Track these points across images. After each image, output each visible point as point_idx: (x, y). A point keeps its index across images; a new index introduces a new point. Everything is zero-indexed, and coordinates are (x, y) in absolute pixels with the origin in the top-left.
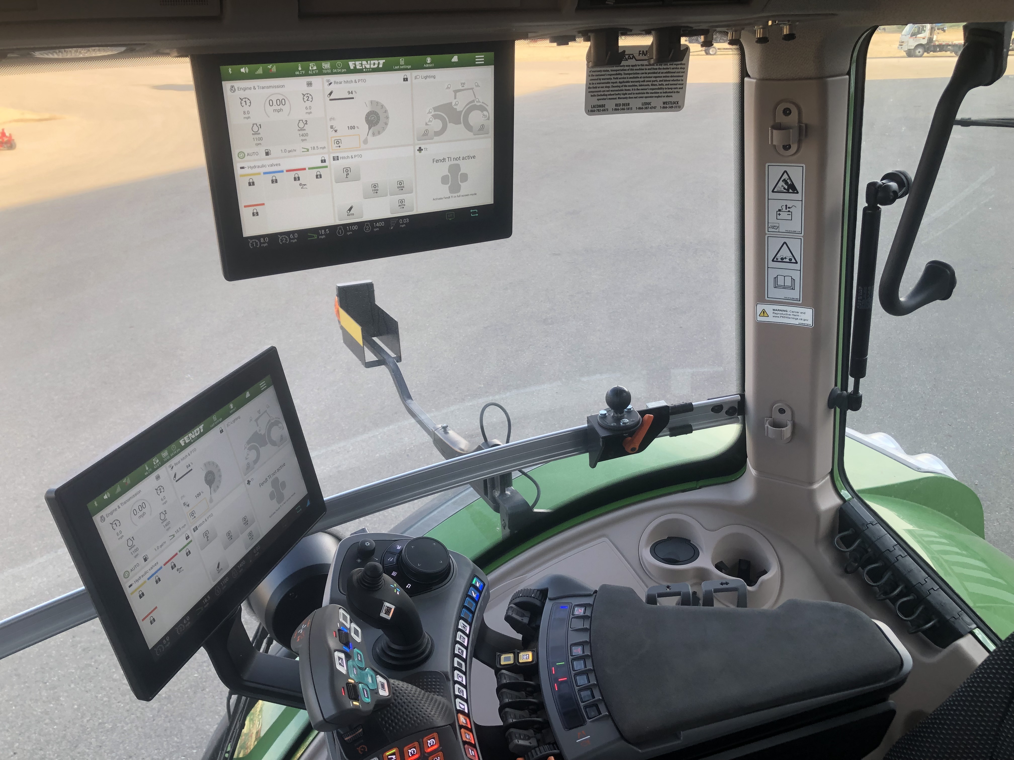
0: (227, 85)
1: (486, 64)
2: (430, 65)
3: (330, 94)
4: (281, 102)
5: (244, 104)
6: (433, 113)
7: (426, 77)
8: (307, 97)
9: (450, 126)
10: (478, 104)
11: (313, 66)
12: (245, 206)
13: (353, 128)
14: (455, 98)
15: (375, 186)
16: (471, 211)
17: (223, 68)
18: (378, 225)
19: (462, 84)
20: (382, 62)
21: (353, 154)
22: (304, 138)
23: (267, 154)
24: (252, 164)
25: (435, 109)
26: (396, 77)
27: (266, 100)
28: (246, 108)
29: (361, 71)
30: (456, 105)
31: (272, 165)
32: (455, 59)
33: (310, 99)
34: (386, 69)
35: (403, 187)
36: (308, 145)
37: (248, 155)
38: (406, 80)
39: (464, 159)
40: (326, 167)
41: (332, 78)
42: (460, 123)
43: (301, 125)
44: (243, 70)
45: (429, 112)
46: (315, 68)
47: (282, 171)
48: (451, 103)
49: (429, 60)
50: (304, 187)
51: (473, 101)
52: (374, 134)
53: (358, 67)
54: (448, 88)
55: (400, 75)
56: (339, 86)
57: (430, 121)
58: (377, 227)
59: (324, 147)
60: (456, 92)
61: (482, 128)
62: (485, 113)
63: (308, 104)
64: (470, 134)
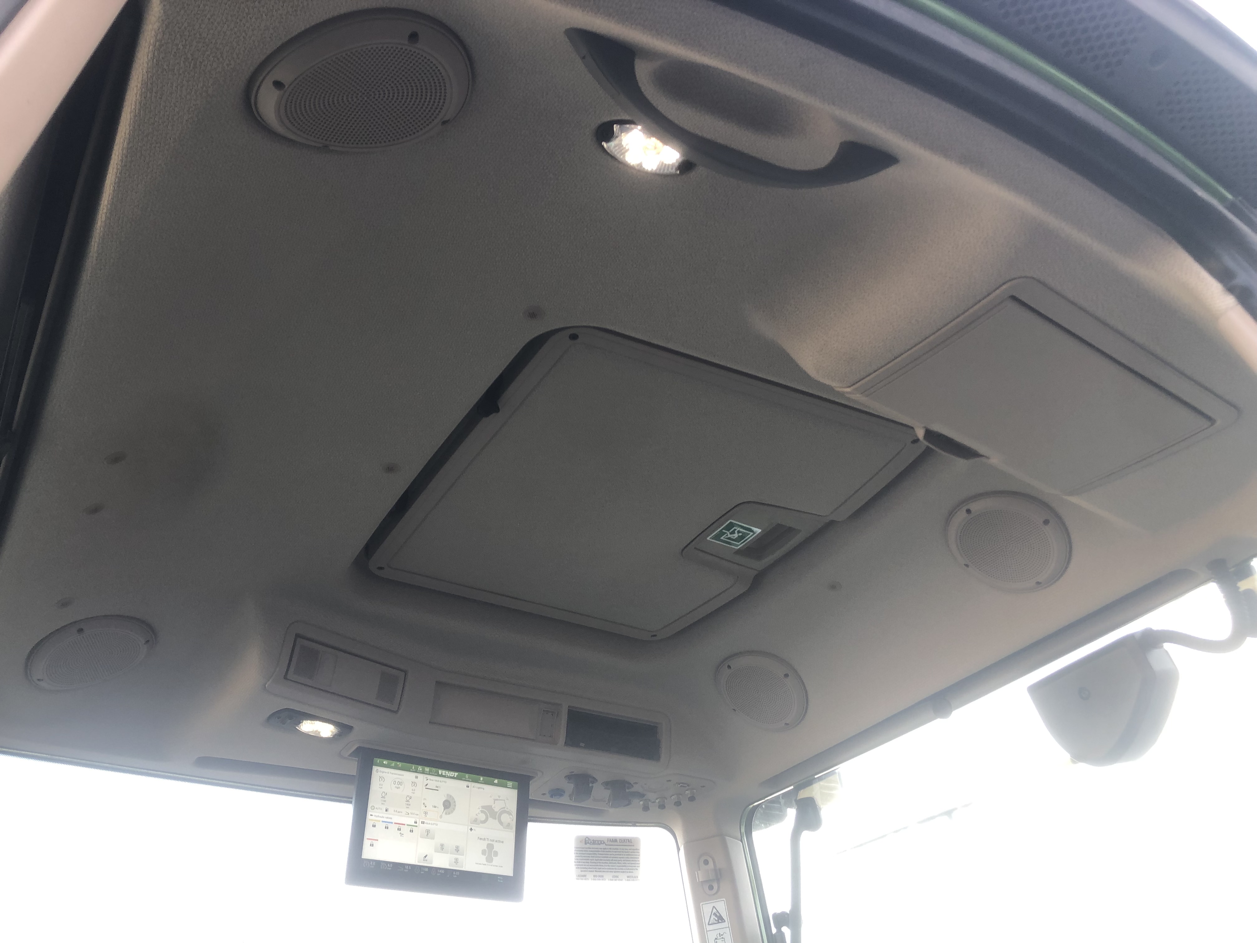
0: (375, 768)
1: (513, 788)
2: (482, 782)
3: (426, 785)
4: (400, 783)
5: (381, 780)
6: (481, 809)
7: (479, 788)
8: (414, 784)
9: (490, 819)
10: (507, 810)
11: (420, 768)
12: (367, 839)
13: (435, 807)
14: (494, 803)
15: (442, 845)
16: (499, 878)
17: (375, 759)
18: (440, 871)
19: (498, 796)
20: (456, 774)
21: (433, 822)
22: (407, 806)
23: (386, 810)
24: (377, 814)
25: (483, 807)
26: (462, 784)
27: (392, 781)
28: (381, 782)
29: (444, 776)
30: (494, 807)
31: (387, 818)
32: (496, 781)
33: (415, 785)
34: (458, 778)
35: (459, 850)
36: (409, 811)
37: (376, 808)
38: (468, 787)
39: (496, 841)
40: (417, 826)
41: (429, 777)
42: (496, 819)
43: (408, 799)
44: (384, 762)
45: (479, 809)
46: (421, 769)
47: (392, 823)
48: (492, 806)
49: (482, 779)
50: (402, 835)
51: (504, 808)
52: (446, 814)
53: (443, 774)
54: (491, 797)
55: (466, 783)
56: (432, 781)
57: (478, 813)
58: (439, 873)
59: (418, 815)
60: (495, 800)
61: (508, 825)
62: (511, 816)
63: (414, 788)
64: (502, 827)
